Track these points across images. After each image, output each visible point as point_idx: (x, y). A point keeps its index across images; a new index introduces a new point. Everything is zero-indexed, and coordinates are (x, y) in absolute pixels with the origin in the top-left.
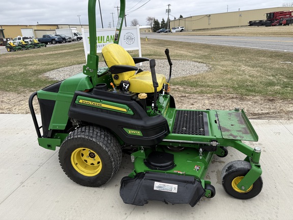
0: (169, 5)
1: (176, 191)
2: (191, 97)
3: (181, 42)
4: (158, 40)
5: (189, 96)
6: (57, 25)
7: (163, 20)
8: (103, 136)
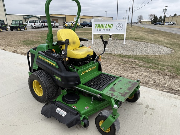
0: (166, 7)
1: (64, 116)
2: (139, 69)
3: (166, 32)
4: (151, 29)
5: (138, 68)
6: (93, 16)
7: (161, 16)
8: (45, 77)
